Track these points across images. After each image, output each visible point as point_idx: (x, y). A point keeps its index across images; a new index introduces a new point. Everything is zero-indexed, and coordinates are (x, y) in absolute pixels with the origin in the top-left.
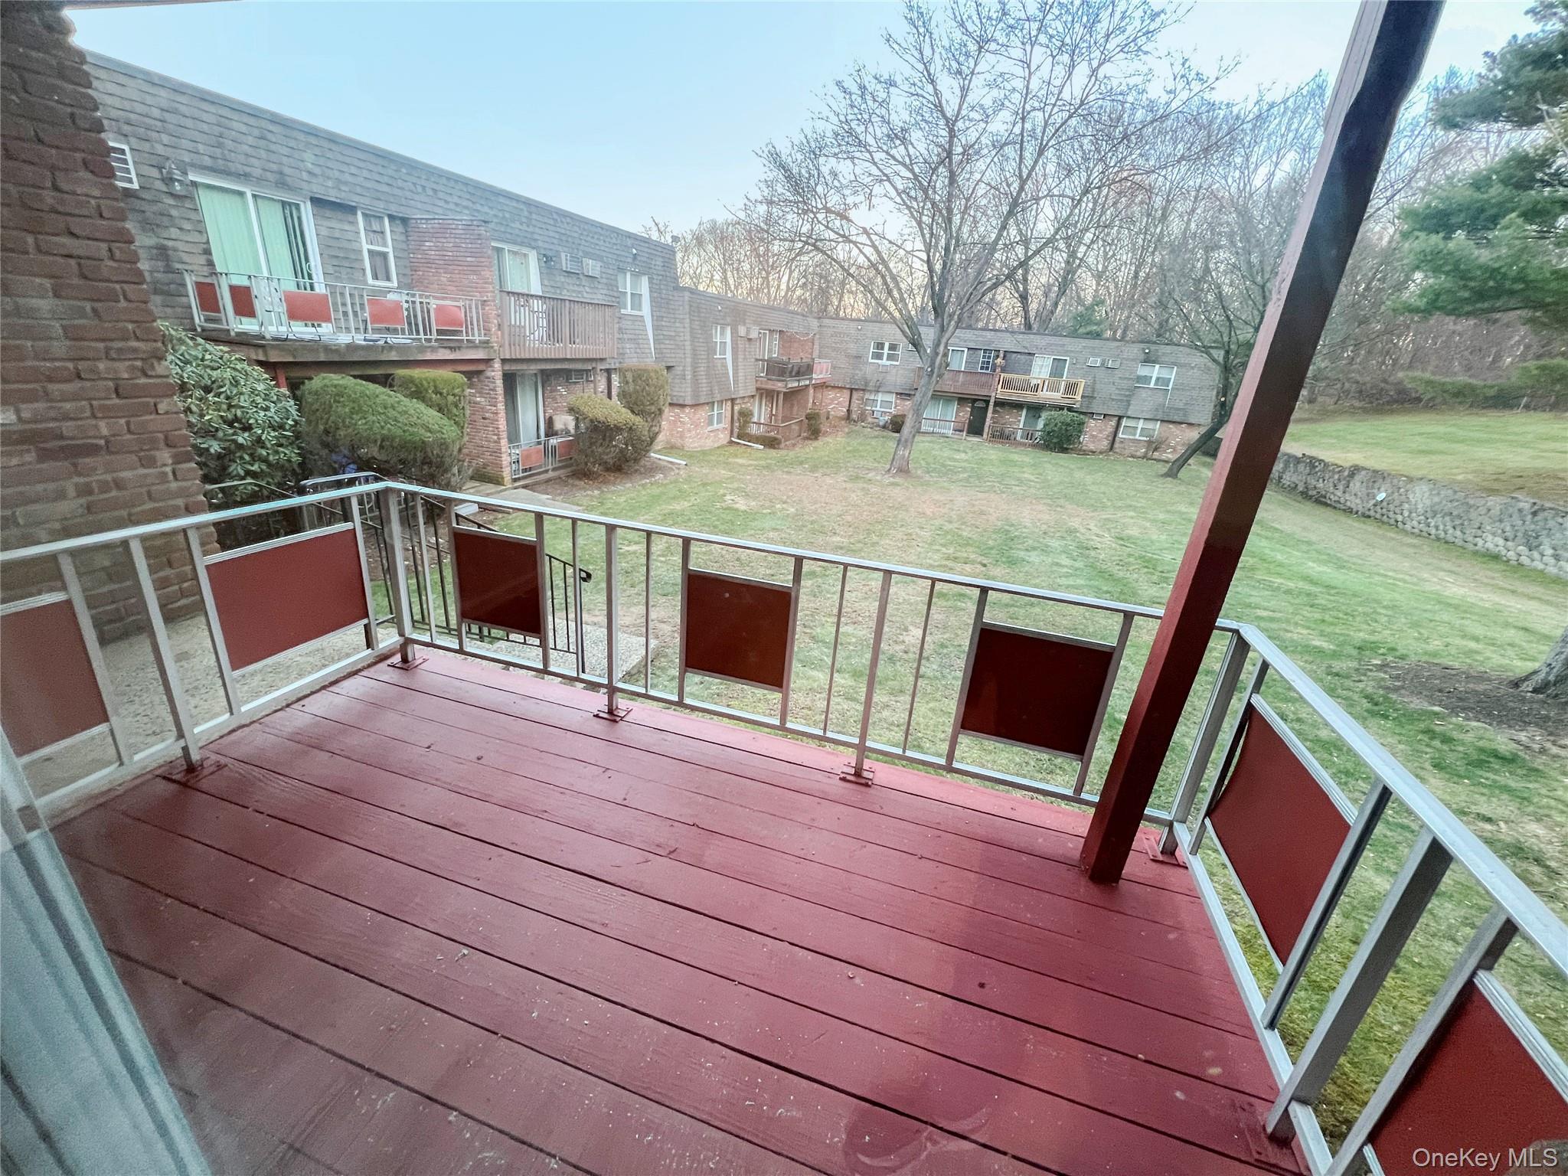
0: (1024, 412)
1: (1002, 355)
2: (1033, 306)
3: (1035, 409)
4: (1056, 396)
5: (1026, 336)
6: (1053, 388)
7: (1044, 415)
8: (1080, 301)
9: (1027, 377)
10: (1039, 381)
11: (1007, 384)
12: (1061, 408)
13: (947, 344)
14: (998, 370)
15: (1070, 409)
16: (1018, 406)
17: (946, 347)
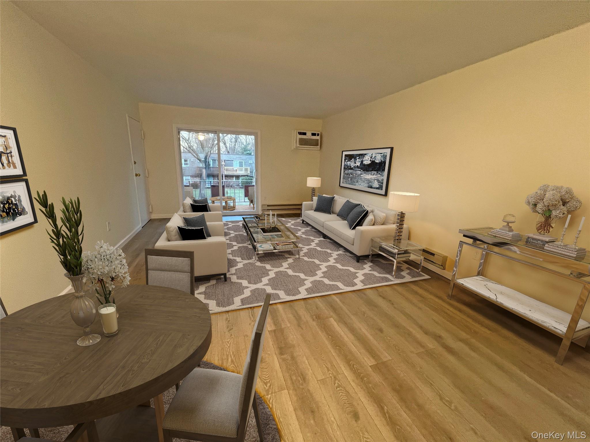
0: (234, 178)
1: (223, 161)
2: (228, 145)
3: (238, 177)
4: (242, 173)
5: (228, 155)
6: (241, 170)
7: (241, 178)
8: (242, 143)
9: (233, 167)
10: (237, 169)
11: (227, 170)
12: (245, 176)
13: (208, 159)
14: (223, 166)
15: (247, 176)
16: (232, 176)
17: (208, 160)
